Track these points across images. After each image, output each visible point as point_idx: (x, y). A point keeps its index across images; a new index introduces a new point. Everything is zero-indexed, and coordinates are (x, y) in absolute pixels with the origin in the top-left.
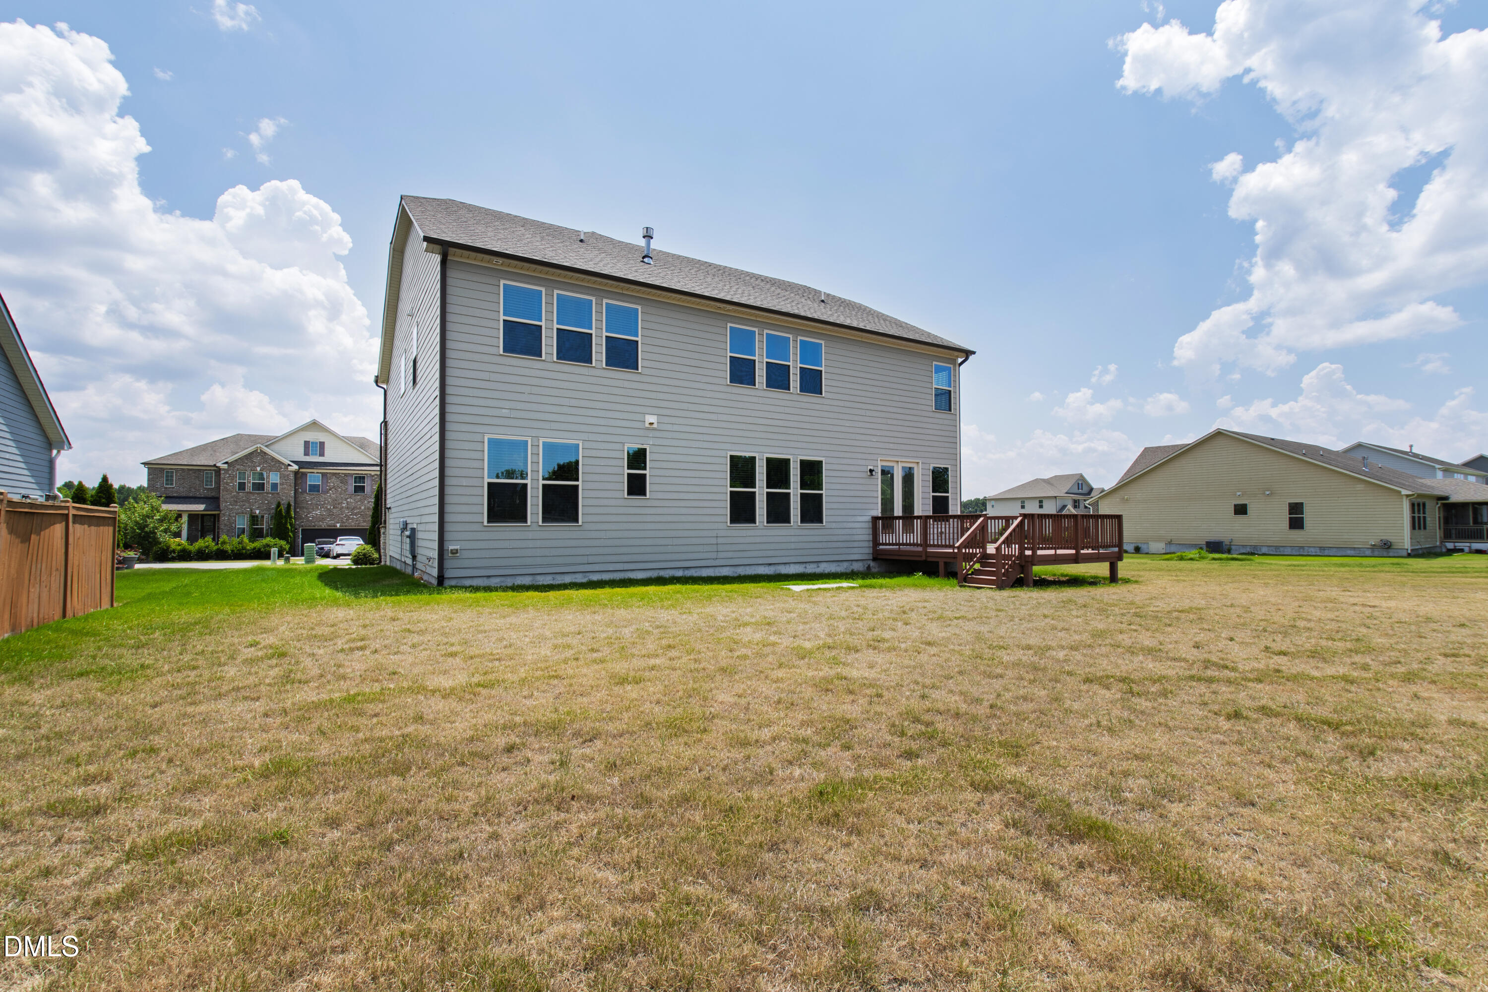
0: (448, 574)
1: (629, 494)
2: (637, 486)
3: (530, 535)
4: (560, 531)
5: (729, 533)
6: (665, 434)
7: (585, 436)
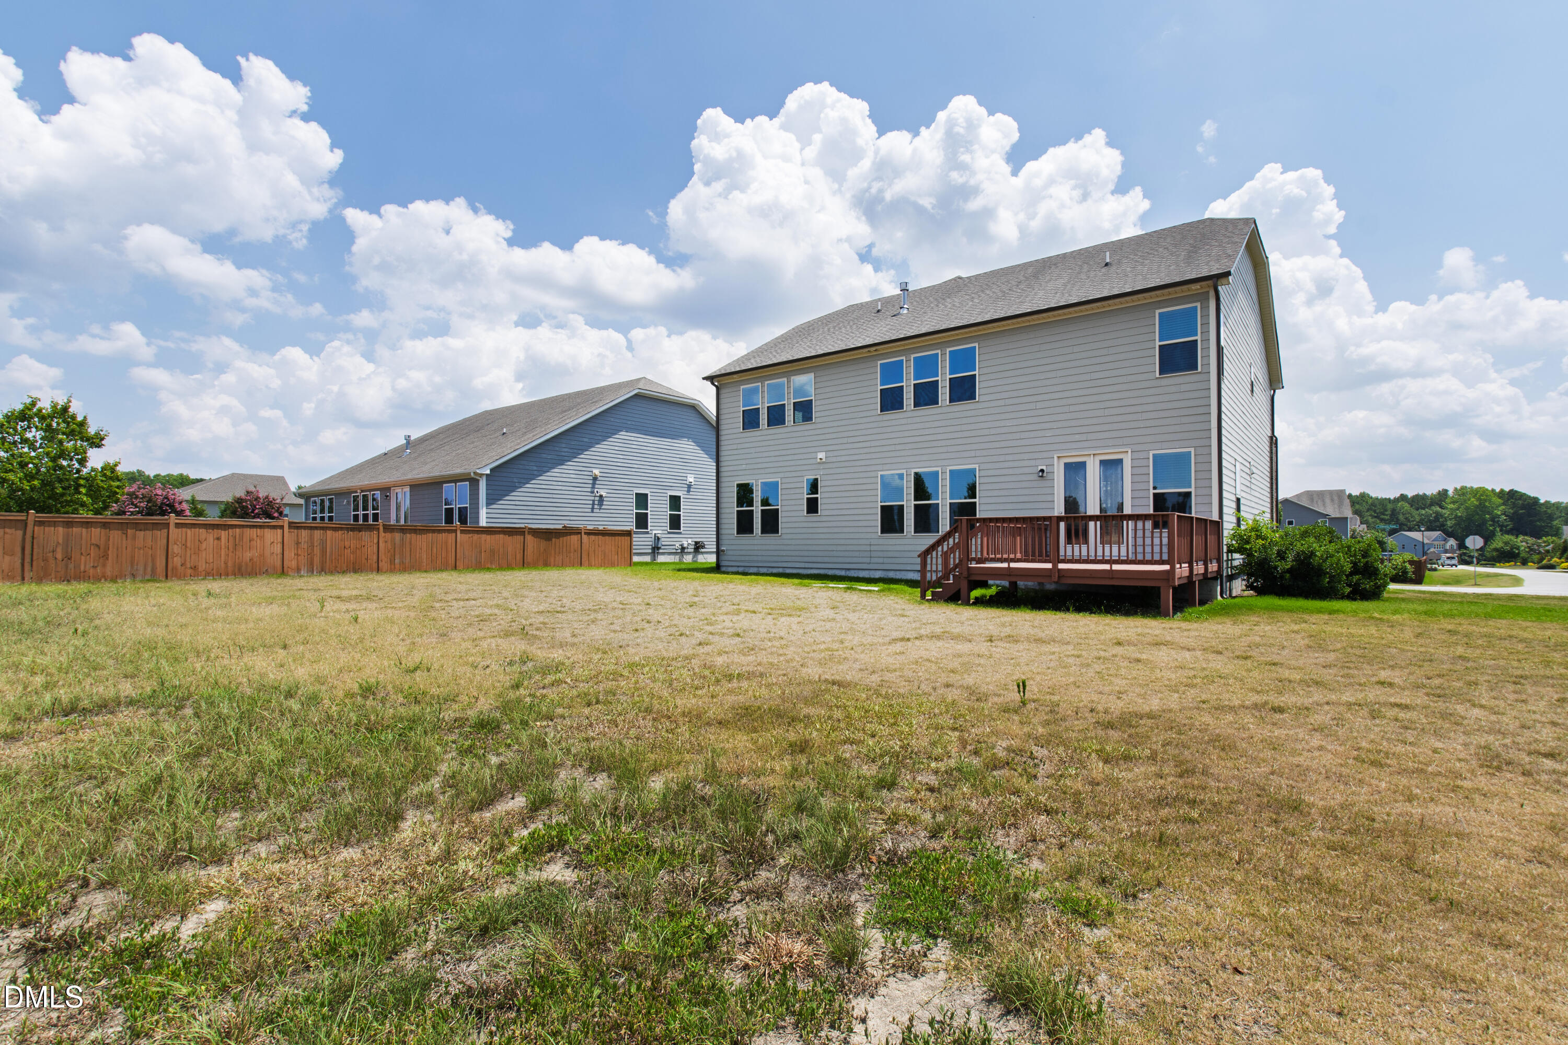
0: (723, 563)
1: (808, 513)
2: (812, 506)
3: (756, 542)
4: (770, 539)
5: (881, 542)
6: (831, 465)
7: (782, 475)
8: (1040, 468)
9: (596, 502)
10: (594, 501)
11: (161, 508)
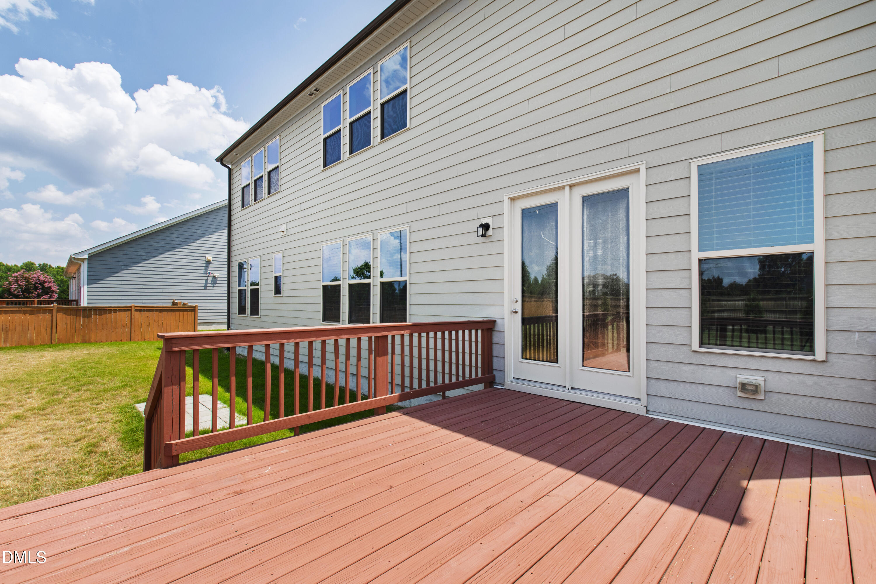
1: (275, 293)
3: (247, 323)
4: (255, 321)
8: (484, 221)
9: (210, 282)
10: (207, 280)
11: (35, 285)
